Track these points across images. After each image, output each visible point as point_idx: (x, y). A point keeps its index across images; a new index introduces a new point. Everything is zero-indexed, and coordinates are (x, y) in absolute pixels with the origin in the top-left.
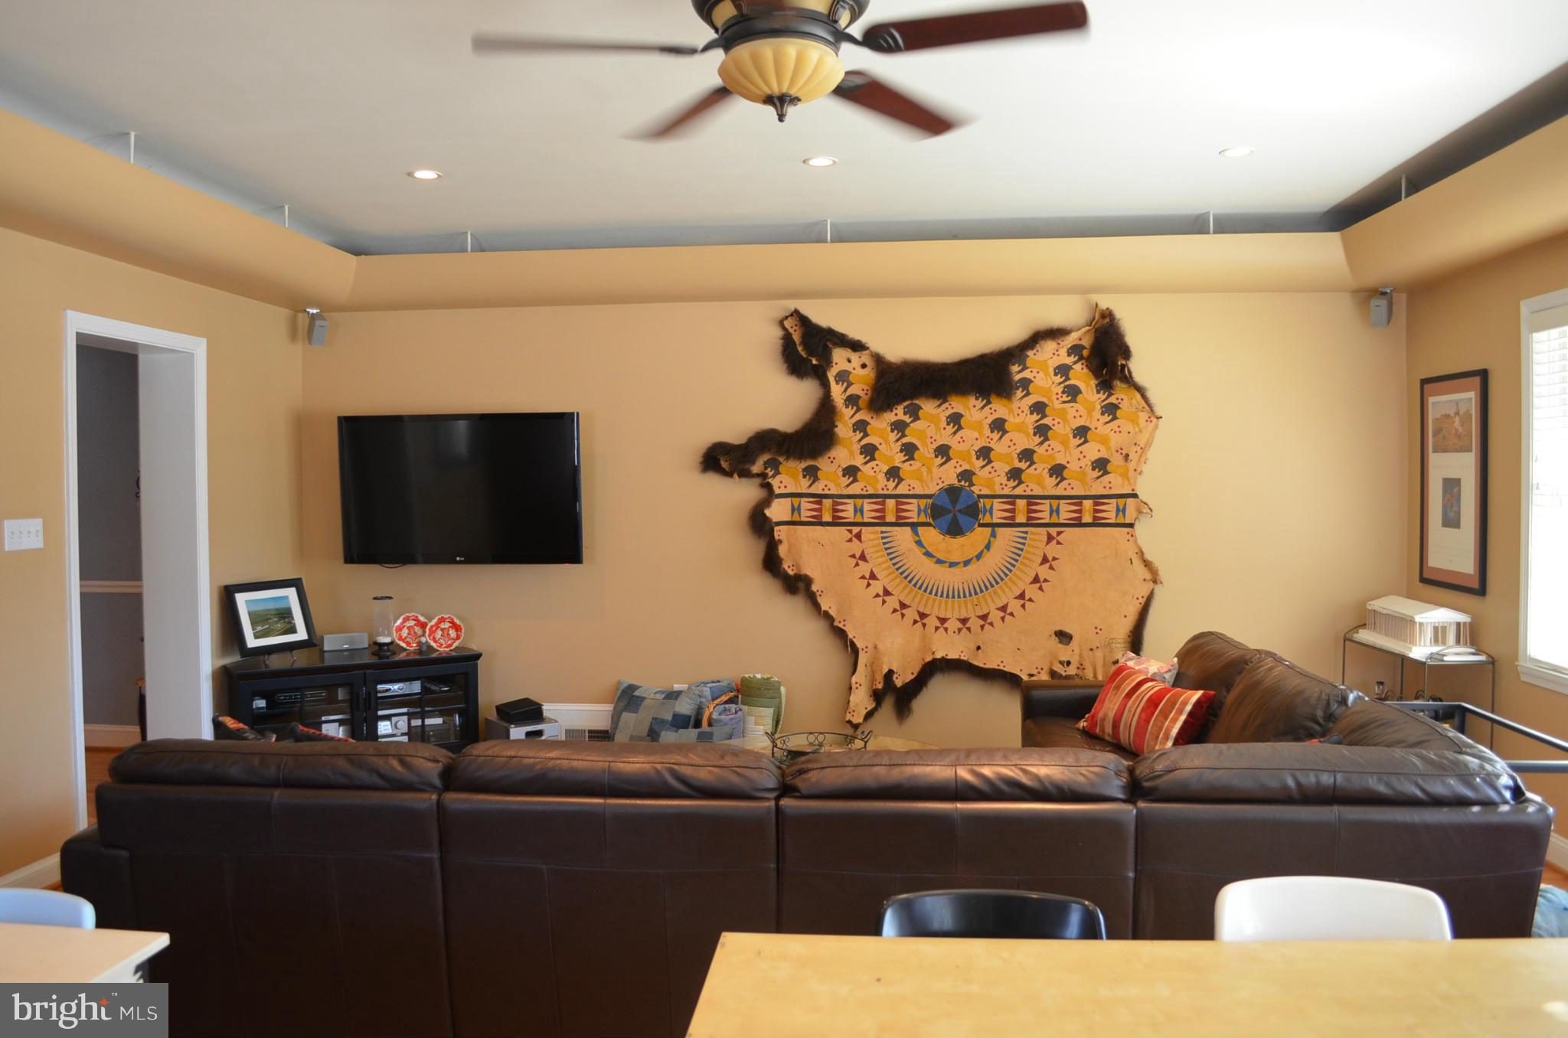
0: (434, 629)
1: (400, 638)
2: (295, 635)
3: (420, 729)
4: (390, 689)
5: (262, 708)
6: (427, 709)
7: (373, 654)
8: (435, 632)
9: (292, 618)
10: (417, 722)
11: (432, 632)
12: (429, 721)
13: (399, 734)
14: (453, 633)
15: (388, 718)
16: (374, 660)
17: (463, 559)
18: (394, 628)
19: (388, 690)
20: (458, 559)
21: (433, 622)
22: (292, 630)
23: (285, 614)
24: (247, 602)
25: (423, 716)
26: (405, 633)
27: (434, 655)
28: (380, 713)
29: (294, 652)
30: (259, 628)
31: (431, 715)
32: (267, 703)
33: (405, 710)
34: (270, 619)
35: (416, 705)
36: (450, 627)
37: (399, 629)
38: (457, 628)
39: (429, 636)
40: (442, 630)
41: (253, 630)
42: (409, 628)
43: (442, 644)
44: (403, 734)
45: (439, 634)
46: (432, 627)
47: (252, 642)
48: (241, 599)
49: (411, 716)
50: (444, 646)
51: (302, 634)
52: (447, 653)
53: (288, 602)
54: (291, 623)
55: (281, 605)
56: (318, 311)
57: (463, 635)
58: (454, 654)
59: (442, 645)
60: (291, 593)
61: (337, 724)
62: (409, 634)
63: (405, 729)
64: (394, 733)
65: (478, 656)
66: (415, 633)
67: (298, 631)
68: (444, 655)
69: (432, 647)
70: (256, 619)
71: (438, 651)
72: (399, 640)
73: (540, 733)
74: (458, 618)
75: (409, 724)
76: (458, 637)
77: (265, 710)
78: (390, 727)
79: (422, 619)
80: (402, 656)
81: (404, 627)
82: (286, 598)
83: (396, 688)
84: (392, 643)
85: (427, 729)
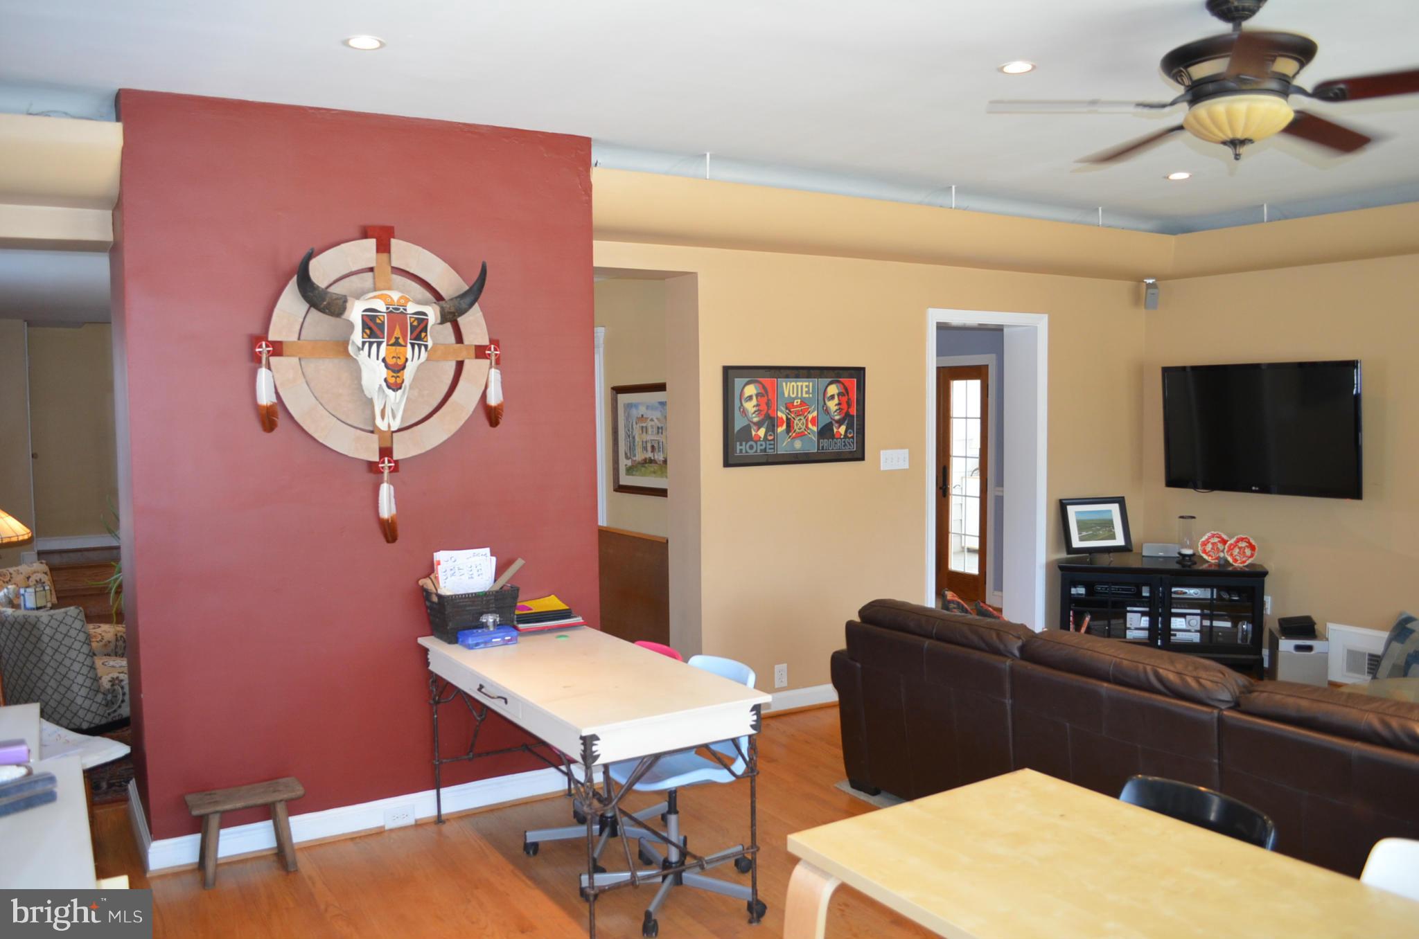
0: (1232, 547)
1: (1204, 551)
2: (1114, 541)
3: (1208, 629)
4: (1186, 593)
5: (1082, 594)
6: (1215, 613)
7: (1178, 563)
8: (1232, 549)
9: (1113, 528)
10: (1207, 623)
11: (1230, 549)
12: (1216, 623)
13: (1193, 630)
14: (1248, 552)
15: (1183, 615)
16: (1177, 567)
17: (1257, 489)
18: (1200, 543)
19: (1185, 593)
20: (1254, 488)
21: (1232, 541)
22: (1113, 537)
23: (1109, 524)
24: (1077, 513)
25: (1212, 618)
26: (1209, 547)
27: (1230, 569)
28: (1174, 610)
29: (1111, 554)
30: (1084, 533)
31: (1220, 618)
32: (1086, 591)
33: (1198, 611)
34: (1095, 527)
35: (1208, 609)
36: (1247, 546)
37: (1204, 544)
38: (1252, 548)
39: (1228, 552)
40: (1240, 548)
41: (1079, 534)
42: (1213, 544)
43: (1239, 560)
44: (1196, 631)
45: (1236, 551)
46: (1231, 544)
47: (1076, 543)
48: (1072, 510)
49: (1203, 616)
50: (1239, 562)
51: (1120, 541)
52: (1241, 568)
53: (1111, 515)
54: (1111, 531)
55: (1106, 517)
56: (1154, 280)
57: (1256, 554)
58: (1247, 569)
59: (1237, 561)
60: (1115, 508)
61: (1139, 615)
62: (1212, 549)
63: (1198, 628)
64: (1188, 629)
65: (1265, 574)
66: (1218, 548)
67: (1117, 538)
68: (1239, 569)
69: (1228, 562)
70: (1082, 526)
71: (1232, 565)
72: (1203, 553)
73: (1310, 648)
74: (1254, 539)
75: (1201, 623)
76: (1252, 556)
77: (1084, 596)
78: (1184, 623)
79: (1225, 537)
80: (1205, 566)
81: (1208, 542)
82: (1110, 511)
83: (1192, 592)
84: (1193, 555)
85: (1214, 630)
